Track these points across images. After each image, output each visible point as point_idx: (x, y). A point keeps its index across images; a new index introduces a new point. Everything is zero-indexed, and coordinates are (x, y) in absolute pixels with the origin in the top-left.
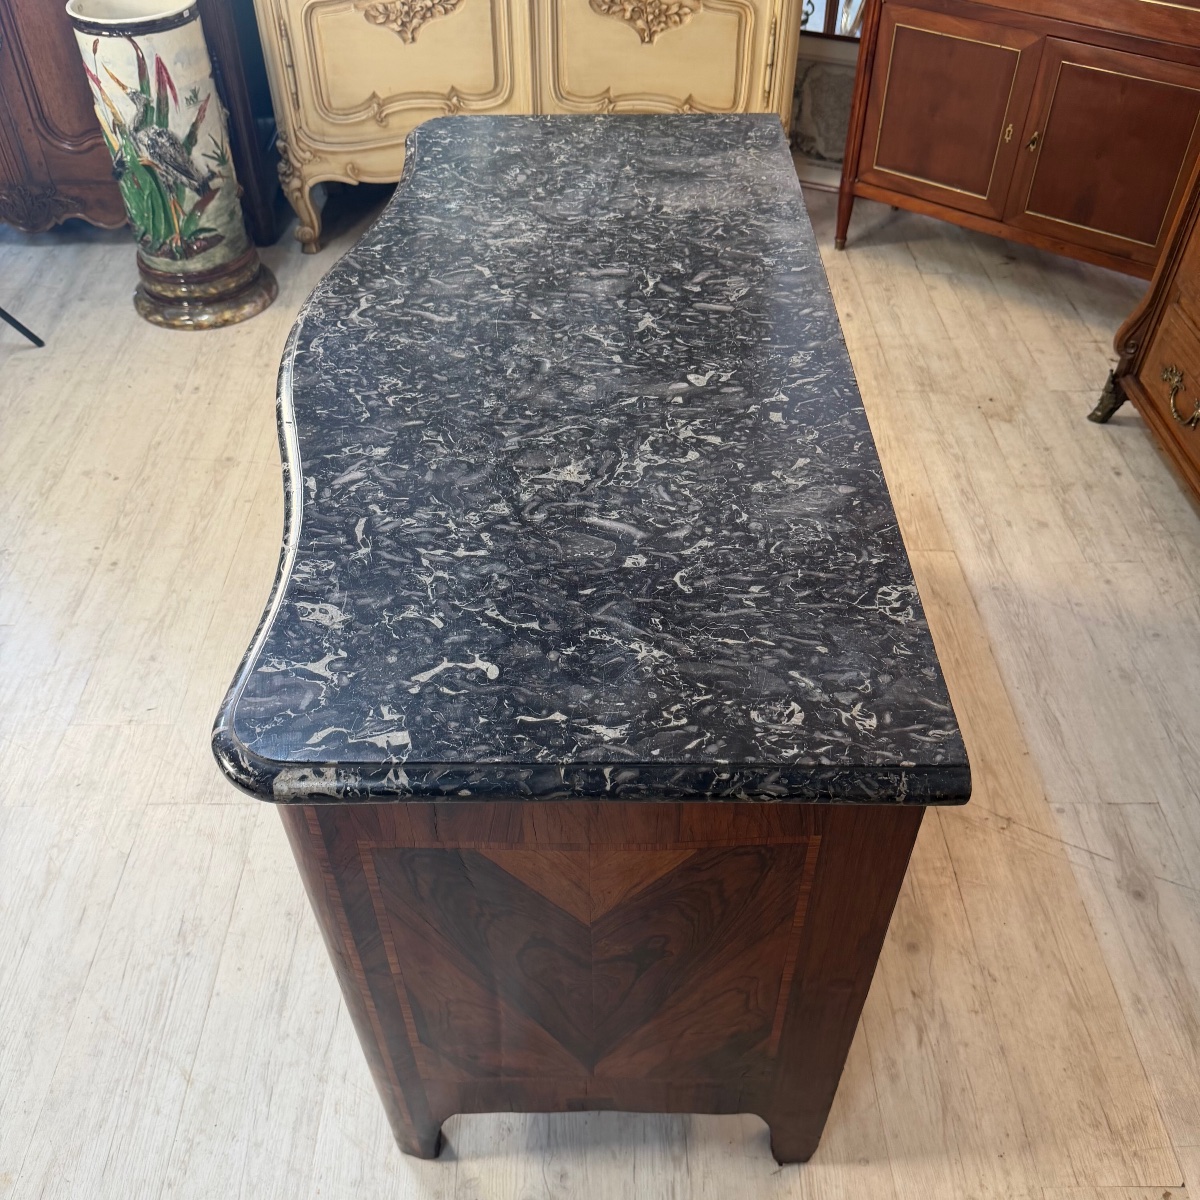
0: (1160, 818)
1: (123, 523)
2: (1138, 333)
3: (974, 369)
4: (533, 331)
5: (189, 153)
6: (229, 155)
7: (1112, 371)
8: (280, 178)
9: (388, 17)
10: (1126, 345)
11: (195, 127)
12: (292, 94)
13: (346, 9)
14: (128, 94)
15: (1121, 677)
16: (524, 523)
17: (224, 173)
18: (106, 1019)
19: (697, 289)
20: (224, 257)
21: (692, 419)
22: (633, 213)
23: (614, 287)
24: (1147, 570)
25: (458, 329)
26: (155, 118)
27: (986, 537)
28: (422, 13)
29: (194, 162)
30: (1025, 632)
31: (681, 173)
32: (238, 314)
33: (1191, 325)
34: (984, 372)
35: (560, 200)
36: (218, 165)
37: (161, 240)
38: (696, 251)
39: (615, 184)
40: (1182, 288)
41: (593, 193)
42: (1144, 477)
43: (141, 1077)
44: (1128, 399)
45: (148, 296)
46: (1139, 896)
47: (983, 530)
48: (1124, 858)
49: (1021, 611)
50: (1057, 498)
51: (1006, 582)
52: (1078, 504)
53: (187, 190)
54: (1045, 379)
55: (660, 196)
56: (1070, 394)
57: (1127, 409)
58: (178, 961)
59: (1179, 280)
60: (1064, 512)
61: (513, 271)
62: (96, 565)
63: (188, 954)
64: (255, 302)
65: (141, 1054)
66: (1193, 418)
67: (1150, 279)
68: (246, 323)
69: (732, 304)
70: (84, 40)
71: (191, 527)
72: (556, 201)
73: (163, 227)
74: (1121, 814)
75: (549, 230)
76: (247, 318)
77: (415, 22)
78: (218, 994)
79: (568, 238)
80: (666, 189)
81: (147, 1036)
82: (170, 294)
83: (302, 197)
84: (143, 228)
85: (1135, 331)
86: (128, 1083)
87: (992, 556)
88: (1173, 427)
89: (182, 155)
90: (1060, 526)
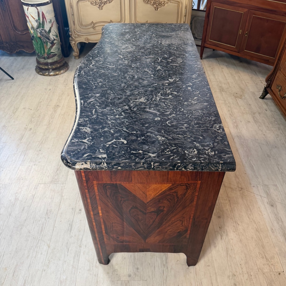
0: (277, 188)
1: (33, 120)
3: (233, 87)
4: (133, 69)
5: (49, 34)
6: (58, 35)
7: (265, 87)
8: (70, 41)
9: (96, 4)
10: (268, 80)
11: (51, 28)
12: (73, 21)
13: (86, 2)
14: (35, 20)
15: (268, 156)
16: (132, 111)
17: (57, 39)
18: (29, 232)
19: (171, 61)
20: (57, 59)
21: (170, 88)
22: (155, 44)
23: (151, 60)
24: (273, 132)
25: (115, 69)
26: (41, 26)
27: (236, 124)
28: (104, 3)
29: (50, 36)
30: (245, 146)
31: (166, 36)
32: (60, 73)
33: (283, 75)
34: (235, 87)
35: (138, 42)
36: (56, 37)
37: (42, 55)
38: (170, 53)
39: (151, 38)
40: (281, 67)
41: (146, 40)
42: (272, 111)
43: (38, 246)
44: (268, 93)
45: (39, 68)
46: (272, 206)
47: (235, 123)
48: (269, 197)
49: (244, 141)
50: (252, 116)
51: (240, 135)
52: (257, 117)
53: (48, 43)
54: (249, 89)
55: (161, 41)
56: (255, 92)
57: (268, 96)
58: (46, 219)
59: (280, 65)
60: (254, 119)
61: (127, 56)
62: (26, 129)
63: (49, 218)
64: (64, 70)
65: (38, 241)
66: (284, 97)
67: (273, 66)
68: (62, 75)
69: (179, 64)
70: (25, 8)
71: (49, 121)
72: (137, 42)
73: (43, 52)
74: (268, 187)
75: (136, 48)
76: (62, 74)
77: (102, 5)
78: (56, 227)
79: (140, 50)
80: (163, 39)
81: (39, 236)
82: (44, 68)
83: (75, 46)
84: (38, 52)
85: (270, 77)
86: (34, 247)
87: (237, 129)
88: (279, 99)
89: (47, 35)
90: (253, 122)
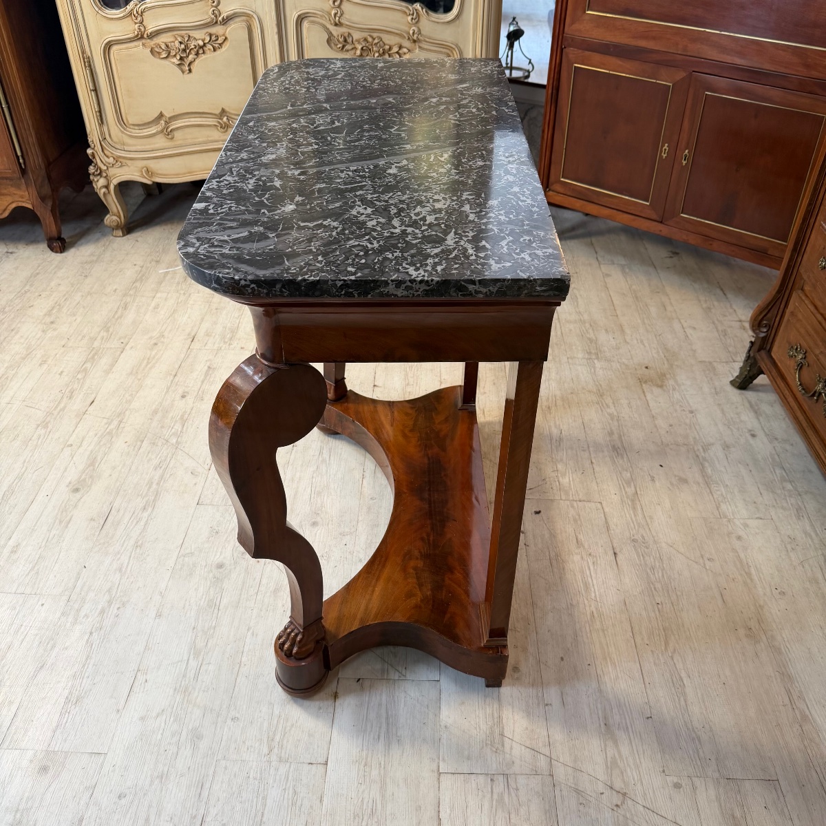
2: (769, 315)
3: (636, 342)
8: (91, 177)
9: (170, 53)
10: (760, 325)
12: (96, 112)
13: (136, 46)
24: (776, 527)
27: (631, 491)
28: (195, 50)
30: (658, 586)
33: (812, 308)
34: (644, 345)
40: (805, 277)
42: (776, 439)
44: (762, 373)
47: (629, 483)
49: (657, 564)
50: (697, 456)
51: (644, 535)
52: (716, 461)
54: (695, 351)
56: (715, 364)
59: (802, 270)
60: (703, 469)
66: (815, 392)
67: (778, 269)
74: (739, 791)
77: (191, 57)
83: (109, 192)
85: (767, 313)
87: (634, 509)
90: (699, 483)
